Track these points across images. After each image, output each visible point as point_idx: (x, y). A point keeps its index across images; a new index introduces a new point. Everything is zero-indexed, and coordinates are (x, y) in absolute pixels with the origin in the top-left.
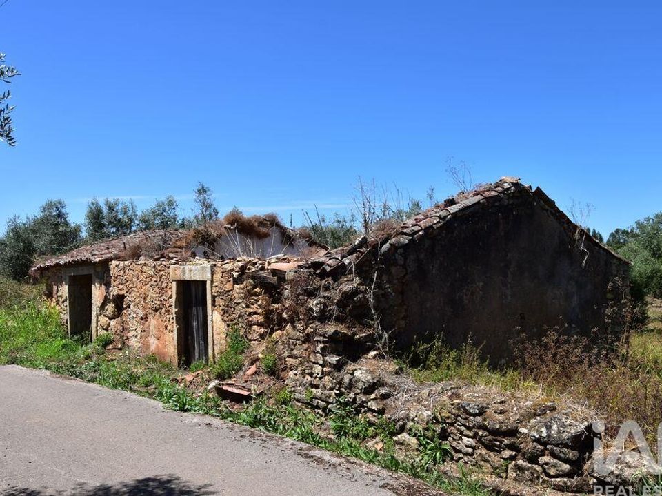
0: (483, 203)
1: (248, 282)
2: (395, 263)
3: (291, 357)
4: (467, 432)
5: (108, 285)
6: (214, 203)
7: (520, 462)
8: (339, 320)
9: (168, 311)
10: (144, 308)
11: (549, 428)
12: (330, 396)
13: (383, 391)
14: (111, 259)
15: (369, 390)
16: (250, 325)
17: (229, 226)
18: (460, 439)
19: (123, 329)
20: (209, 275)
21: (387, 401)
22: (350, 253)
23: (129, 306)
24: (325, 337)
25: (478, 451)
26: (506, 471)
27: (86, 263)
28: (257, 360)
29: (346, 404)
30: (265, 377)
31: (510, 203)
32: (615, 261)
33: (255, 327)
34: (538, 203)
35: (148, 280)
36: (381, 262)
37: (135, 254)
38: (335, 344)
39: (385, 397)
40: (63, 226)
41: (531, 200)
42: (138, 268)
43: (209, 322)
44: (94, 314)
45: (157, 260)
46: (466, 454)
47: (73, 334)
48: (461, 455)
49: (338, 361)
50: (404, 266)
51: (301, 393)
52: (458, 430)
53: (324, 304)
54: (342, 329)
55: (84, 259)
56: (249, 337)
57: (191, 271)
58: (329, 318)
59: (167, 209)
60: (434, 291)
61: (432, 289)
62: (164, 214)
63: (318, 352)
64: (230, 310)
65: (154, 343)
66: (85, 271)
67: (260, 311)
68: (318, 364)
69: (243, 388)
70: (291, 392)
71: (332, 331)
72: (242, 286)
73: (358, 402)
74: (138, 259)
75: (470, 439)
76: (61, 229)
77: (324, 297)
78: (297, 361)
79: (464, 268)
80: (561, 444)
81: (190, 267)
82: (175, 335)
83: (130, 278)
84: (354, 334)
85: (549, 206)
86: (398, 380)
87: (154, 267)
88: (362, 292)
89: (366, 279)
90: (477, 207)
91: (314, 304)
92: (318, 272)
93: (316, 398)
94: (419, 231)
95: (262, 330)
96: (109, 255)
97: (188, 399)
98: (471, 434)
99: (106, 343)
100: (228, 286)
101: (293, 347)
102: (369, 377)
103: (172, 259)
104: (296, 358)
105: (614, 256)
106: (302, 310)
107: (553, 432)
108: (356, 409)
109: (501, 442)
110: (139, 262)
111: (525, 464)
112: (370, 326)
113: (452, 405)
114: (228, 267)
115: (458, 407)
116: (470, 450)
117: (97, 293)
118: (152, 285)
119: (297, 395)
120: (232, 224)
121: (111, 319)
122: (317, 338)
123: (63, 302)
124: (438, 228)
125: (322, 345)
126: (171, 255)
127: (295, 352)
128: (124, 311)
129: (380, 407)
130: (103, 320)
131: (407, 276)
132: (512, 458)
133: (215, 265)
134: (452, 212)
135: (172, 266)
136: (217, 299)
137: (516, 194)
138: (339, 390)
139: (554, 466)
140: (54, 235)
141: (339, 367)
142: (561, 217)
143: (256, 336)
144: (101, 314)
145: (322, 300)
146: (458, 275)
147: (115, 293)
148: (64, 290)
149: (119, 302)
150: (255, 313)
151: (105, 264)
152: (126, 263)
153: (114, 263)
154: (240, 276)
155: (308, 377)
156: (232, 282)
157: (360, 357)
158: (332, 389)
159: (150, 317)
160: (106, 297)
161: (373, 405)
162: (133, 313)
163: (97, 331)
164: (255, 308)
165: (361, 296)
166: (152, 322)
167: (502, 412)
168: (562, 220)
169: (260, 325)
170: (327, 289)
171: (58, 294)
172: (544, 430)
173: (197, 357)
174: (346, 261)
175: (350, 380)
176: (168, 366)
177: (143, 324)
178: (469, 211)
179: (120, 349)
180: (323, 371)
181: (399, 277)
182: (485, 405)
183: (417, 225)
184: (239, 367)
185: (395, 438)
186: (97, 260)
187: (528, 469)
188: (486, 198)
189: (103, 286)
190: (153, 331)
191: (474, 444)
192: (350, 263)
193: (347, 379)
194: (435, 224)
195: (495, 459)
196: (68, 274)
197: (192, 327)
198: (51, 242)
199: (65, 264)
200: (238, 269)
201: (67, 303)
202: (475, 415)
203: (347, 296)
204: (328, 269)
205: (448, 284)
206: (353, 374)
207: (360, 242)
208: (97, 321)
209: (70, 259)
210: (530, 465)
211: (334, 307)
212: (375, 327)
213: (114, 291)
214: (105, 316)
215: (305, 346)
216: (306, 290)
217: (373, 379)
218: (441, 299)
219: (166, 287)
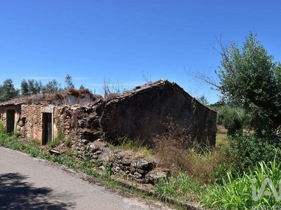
0: (151, 89)
1: (65, 114)
2: (113, 109)
3: (73, 140)
4: (117, 165)
5: (20, 114)
6: (73, 83)
7: (130, 174)
8: (88, 127)
9: (40, 124)
10: (32, 123)
11: (137, 163)
12: (83, 153)
13: (98, 152)
14: (22, 104)
15: (94, 151)
16: (65, 129)
17: (69, 93)
18: (116, 167)
19: (25, 130)
20: (53, 111)
21: (99, 155)
22: (95, 105)
23: (27, 122)
24: (82, 133)
25: (120, 171)
26: (126, 177)
27: (13, 105)
28: (65, 141)
29: (87, 156)
30: (66, 147)
31: (163, 88)
32: (210, 111)
33: (67, 130)
34: (176, 89)
35: (34, 112)
36: (106, 108)
37: (30, 103)
38: (86, 135)
39: (99, 154)
40: (12, 90)
41: (172, 87)
42: (31, 108)
43: (52, 128)
44: (15, 124)
45: (37, 105)
46: (117, 172)
47: (8, 132)
48: (116, 173)
49: (85, 141)
50: (116, 110)
51: (75, 153)
52: (115, 164)
53: (83, 122)
54: (89, 131)
55: (12, 103)
56: (65, 134)
57: (47, 109)
58: (85, 127)
59: (53, 85)
60: (128, 119)
61: (127, 119)
62: (52, 87)
63: (80, 138)
64: (59, 124)
65: (35, 136)
66: (12, 108)
67: (68, 124)
68: (80, 142)
69: (57, 151)
70: (72, 152)
71: (85, 131)
72: (63, 115)
73: (90, 155)
74: (31, 104)
75: (118, 167)
76: (11, 91)
77: (84, 120)
78: (74, 141)
79: (142, 112)
80: (139, 168)
81: (47, 108)
82: (41, 133)
83: (28, 111)
84: (93, 133)
85: (180, 90)
86: (105, 149)
87: (36, 107)
88: (97, 118)
89: (99, 114)
90: (148, 90)
91: (80, 122)
92: (83, 111)
93: (79, 154)
94: (124, 98)
95: (69, 131)
96: (21, 102)
97: (37, 153)
98: (118, 165)
99: (18, 135)
100: (59, 115)
101: (73, 136)
102: (95, 147)
103: (42, 104)
104: (74, 140)
105: (210, 109)
106: (76, 123)
107: (138, 164)
108: (90, 157)
109: (126, 168)
110: (31, 106)
111: (131, 175)
112: (99, 130)
113: (114, 156)
114: (59, 108)
115: (116, 156)
116: (118, 171)
117: (17, 116)
118: (35, 114)
119: (74, 153)
120: (71, 92)
121: (21, 126)
122: (80, 134)
123: (4, 120)
124: (131, 97)
125: (81, 136)
126: (42, 103)
127: (74, 138)
128: (25, 124)
129: (96, 157)
130: (18, 127)
131: (117, 114)
132: (128, 173)
133: (55, 107)
134: (137, 91)
135: (41, 107)
136: (55, 120)
137: (166, 85)
138: (85, 151)
139: (138, 175)
140: (8, 93)
141: (86, 143)
142: (186, 94)
143: (67, 133)
144: (17, 125)
145: (83, 121)
146: (139, 114)
147: (23, 117)
148: (5, 115)
149: (24, 120)
150: (67, 125)
151: (19, 105)
152: (27, 105)
153: (23, 105)
154: (62, 112)
155: (77, 147)
156: (60, 114)
157: (94, 141)
158: (83, 151)
159: (34, 126)
160: (19, 118)
161: (94, 156)
162: (28, 124)
163: (16, 131)
164: (66, 123)
165: (96, 120)
166: (35, 128)
167: (128, 158)
168: (186, 95)
169: (68, 129)
170: (85, 117)
171: (3, 117)
172: (135, 164)
173: (49, 141)
174: (93, 108)
175: (89, 148)
176: (39, 144)
177: (32, 129)
178: (144, 91)
179: (23, 138)
180: (81, 145)
181: (114, 114)
182: (123, 156)
183: (123, 95)
184: (59, 144)
185: (99, 167)
186: (17, 104)
187: (132, 176)
188: (152, 87)
189: (19, 114)
190: (35, 131)
191: (119, 169)
192: (95, 108)
193: (87, 148)
194: (130, 95)
195: (124, 173)
196: (7, 109)
197: (48, 130)
198: (6, 96)
199: (5, 105)
200: (62, 109)
201: (6, 120)
202: (119, 159)
203: (92, 119)
204: (87, 110)
205: (134, 117)
206: (89, 146)
207: (99, 101)
208: (16, 127)
209: (7, 103)
210: (132, 175)
211: (87, 123)
212: (101, 131)
213: (22, 116)
214: (19, 125)
215: (77, 136)
216: (78, 117)
217: (96, 148)
218: (131, 122)
219: (39, 115)
